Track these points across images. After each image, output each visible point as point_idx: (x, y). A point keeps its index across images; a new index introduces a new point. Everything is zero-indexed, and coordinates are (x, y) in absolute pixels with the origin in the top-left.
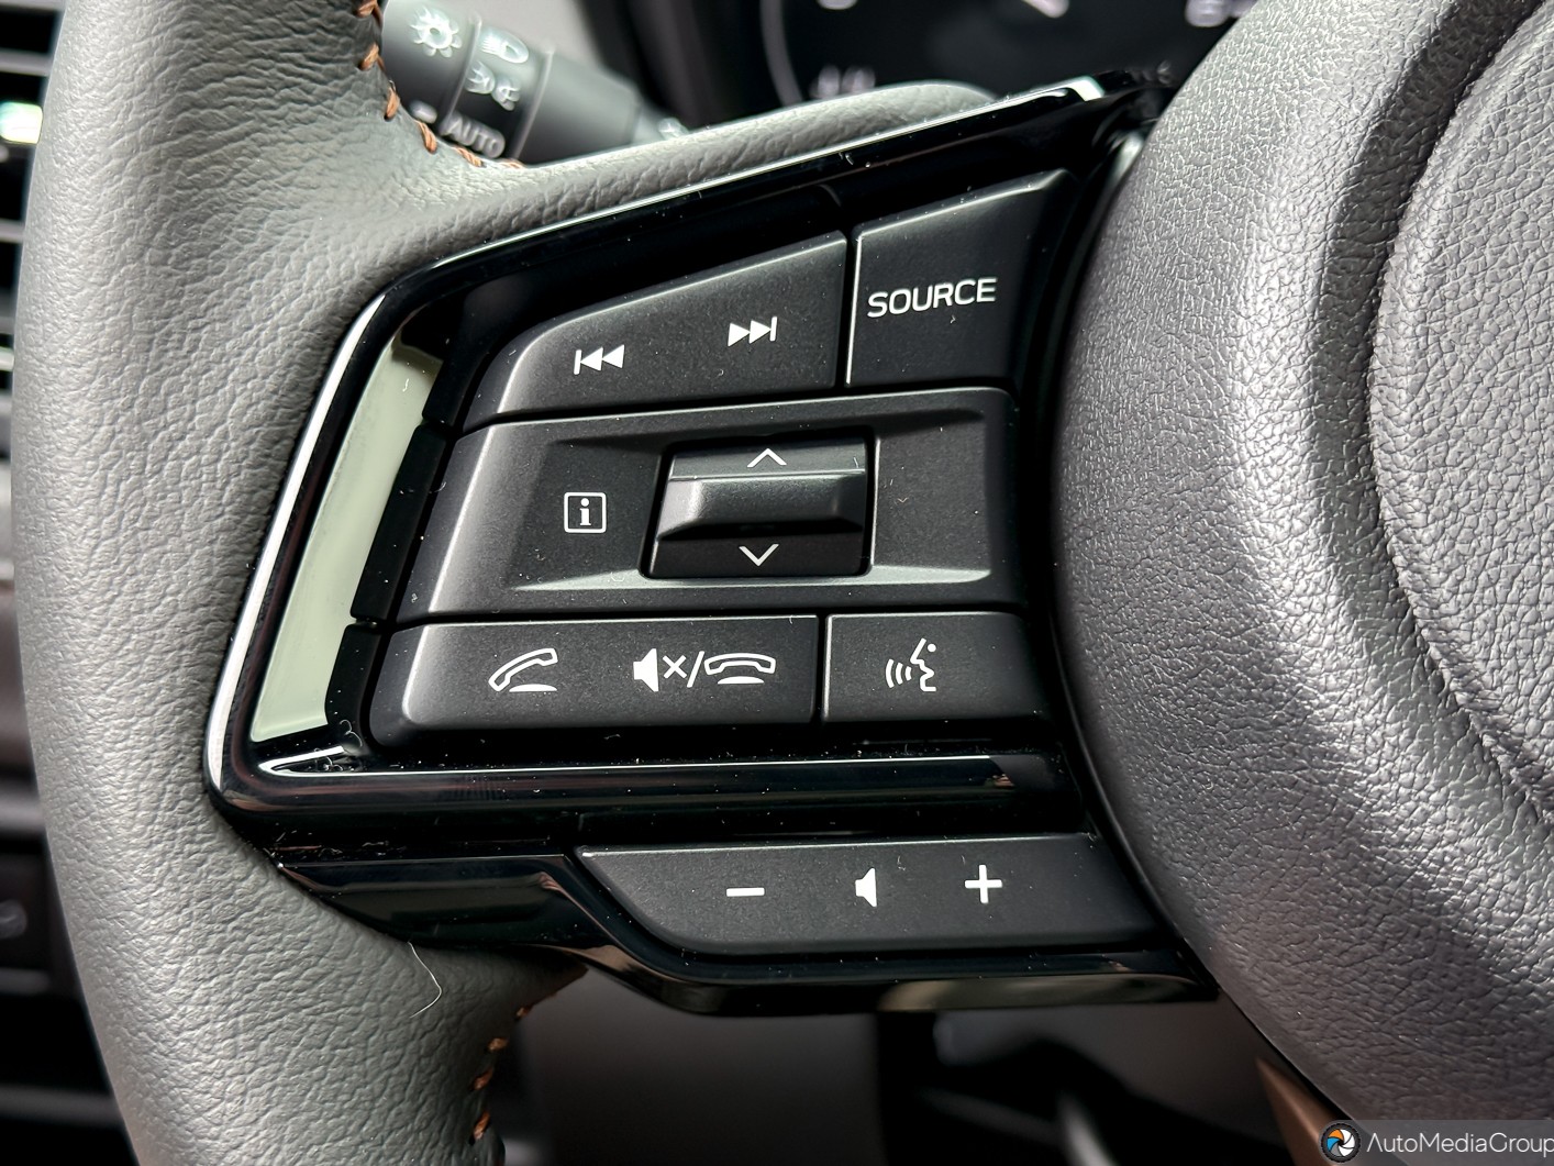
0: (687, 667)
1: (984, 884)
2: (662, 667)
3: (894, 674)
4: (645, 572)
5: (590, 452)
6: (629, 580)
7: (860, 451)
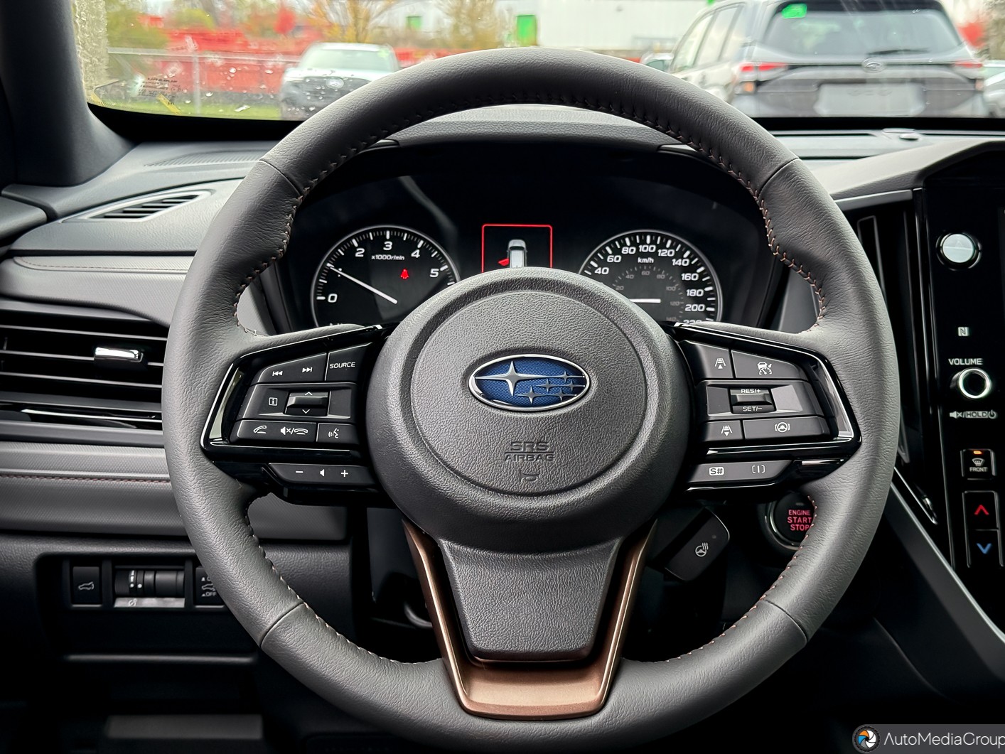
0: (291, 431)
1: (345, 473)
2: (286, 430)
3: (330, 434)
4: (284, 413)
5: (274, 391)
6: (281, 414)
7: (327, 393)
